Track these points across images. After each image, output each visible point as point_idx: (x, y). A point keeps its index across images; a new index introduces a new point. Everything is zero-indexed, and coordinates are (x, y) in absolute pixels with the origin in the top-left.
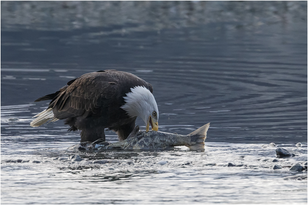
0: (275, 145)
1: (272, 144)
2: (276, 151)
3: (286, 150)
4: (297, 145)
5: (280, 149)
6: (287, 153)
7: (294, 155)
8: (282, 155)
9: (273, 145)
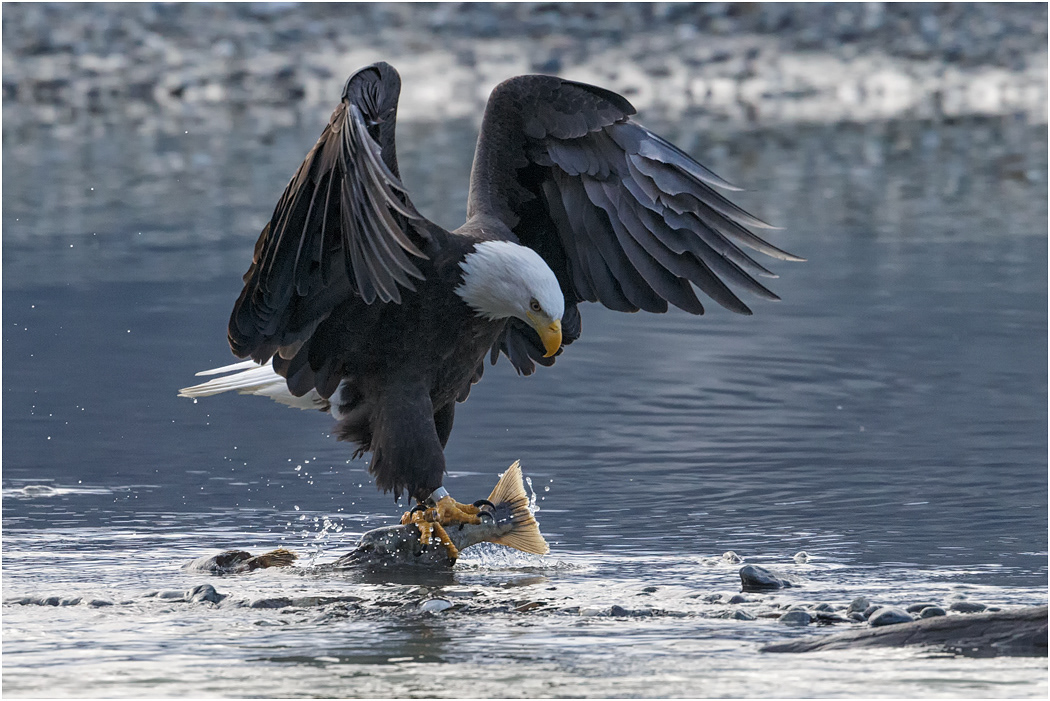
0: (738, 557)
1: (729, 554)
2: (740, 573)
3: (767, 572)
4: (795, 558)
5: (751, 568)
6: (771, 579)
7: (788, 585)
8: (754, 583)
9: (732, 556)
